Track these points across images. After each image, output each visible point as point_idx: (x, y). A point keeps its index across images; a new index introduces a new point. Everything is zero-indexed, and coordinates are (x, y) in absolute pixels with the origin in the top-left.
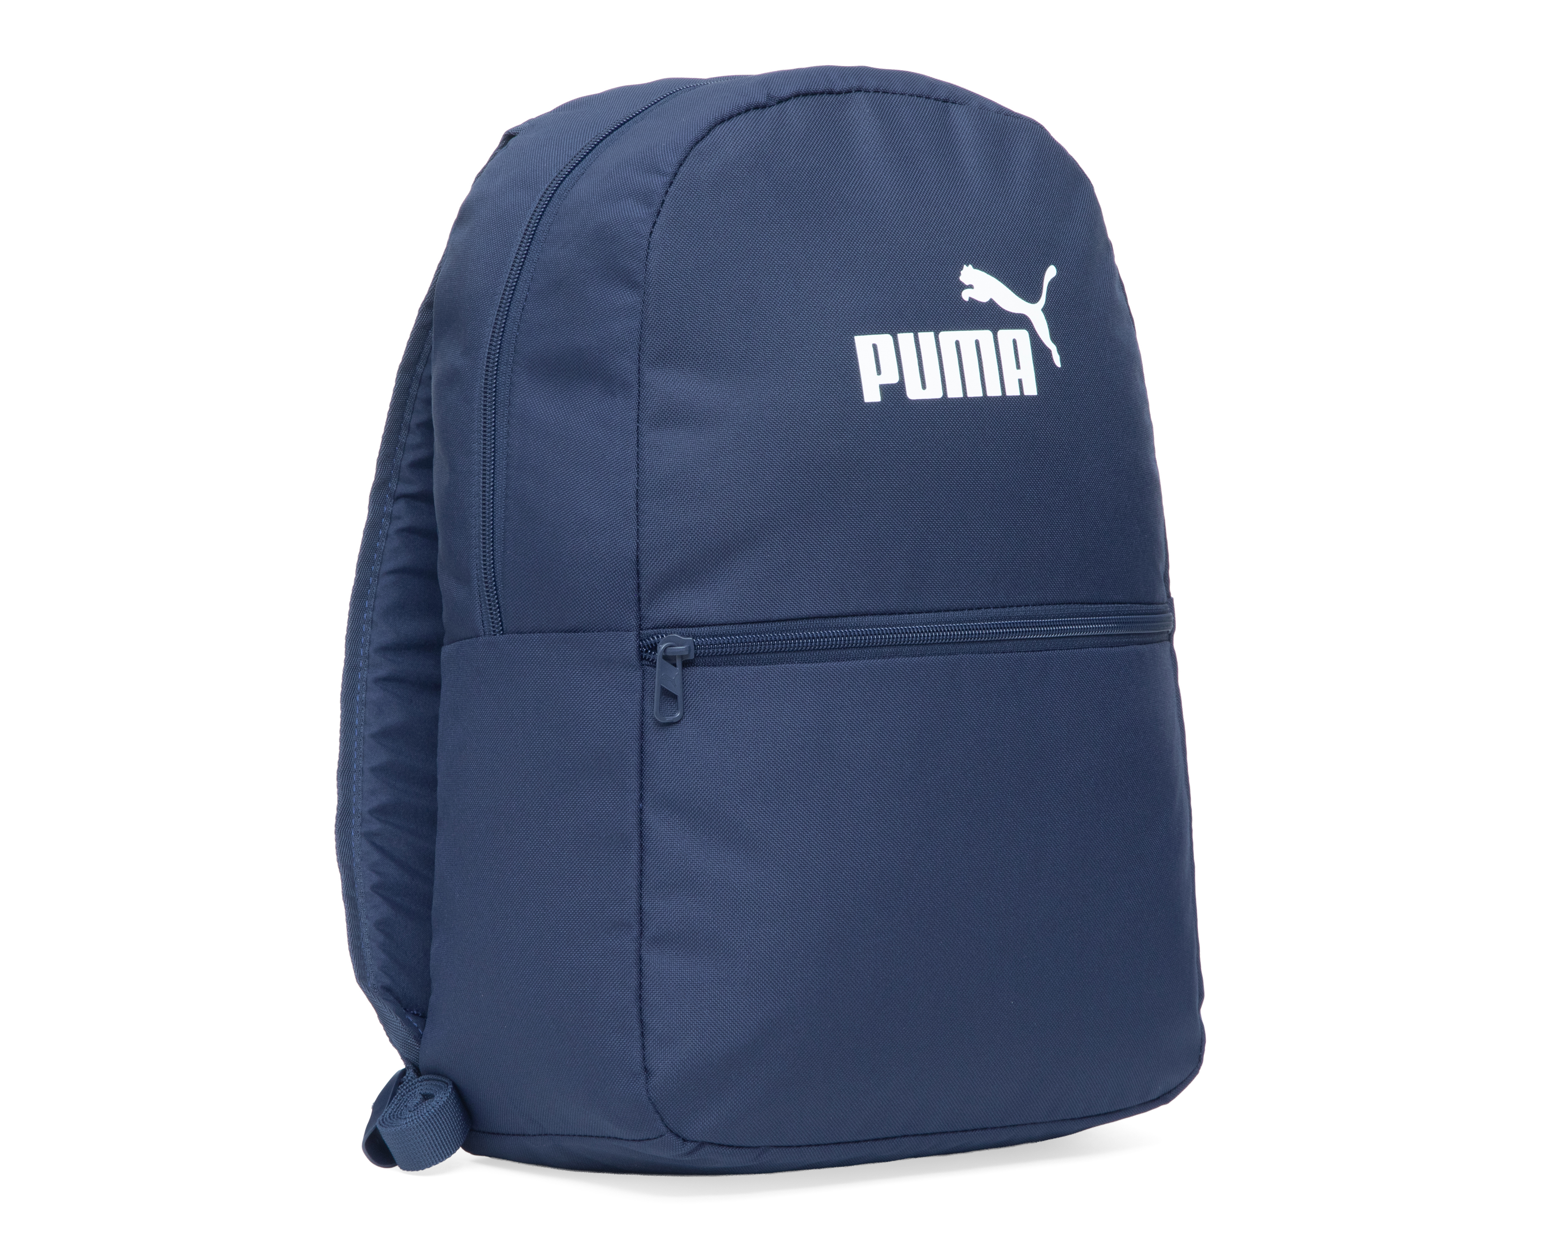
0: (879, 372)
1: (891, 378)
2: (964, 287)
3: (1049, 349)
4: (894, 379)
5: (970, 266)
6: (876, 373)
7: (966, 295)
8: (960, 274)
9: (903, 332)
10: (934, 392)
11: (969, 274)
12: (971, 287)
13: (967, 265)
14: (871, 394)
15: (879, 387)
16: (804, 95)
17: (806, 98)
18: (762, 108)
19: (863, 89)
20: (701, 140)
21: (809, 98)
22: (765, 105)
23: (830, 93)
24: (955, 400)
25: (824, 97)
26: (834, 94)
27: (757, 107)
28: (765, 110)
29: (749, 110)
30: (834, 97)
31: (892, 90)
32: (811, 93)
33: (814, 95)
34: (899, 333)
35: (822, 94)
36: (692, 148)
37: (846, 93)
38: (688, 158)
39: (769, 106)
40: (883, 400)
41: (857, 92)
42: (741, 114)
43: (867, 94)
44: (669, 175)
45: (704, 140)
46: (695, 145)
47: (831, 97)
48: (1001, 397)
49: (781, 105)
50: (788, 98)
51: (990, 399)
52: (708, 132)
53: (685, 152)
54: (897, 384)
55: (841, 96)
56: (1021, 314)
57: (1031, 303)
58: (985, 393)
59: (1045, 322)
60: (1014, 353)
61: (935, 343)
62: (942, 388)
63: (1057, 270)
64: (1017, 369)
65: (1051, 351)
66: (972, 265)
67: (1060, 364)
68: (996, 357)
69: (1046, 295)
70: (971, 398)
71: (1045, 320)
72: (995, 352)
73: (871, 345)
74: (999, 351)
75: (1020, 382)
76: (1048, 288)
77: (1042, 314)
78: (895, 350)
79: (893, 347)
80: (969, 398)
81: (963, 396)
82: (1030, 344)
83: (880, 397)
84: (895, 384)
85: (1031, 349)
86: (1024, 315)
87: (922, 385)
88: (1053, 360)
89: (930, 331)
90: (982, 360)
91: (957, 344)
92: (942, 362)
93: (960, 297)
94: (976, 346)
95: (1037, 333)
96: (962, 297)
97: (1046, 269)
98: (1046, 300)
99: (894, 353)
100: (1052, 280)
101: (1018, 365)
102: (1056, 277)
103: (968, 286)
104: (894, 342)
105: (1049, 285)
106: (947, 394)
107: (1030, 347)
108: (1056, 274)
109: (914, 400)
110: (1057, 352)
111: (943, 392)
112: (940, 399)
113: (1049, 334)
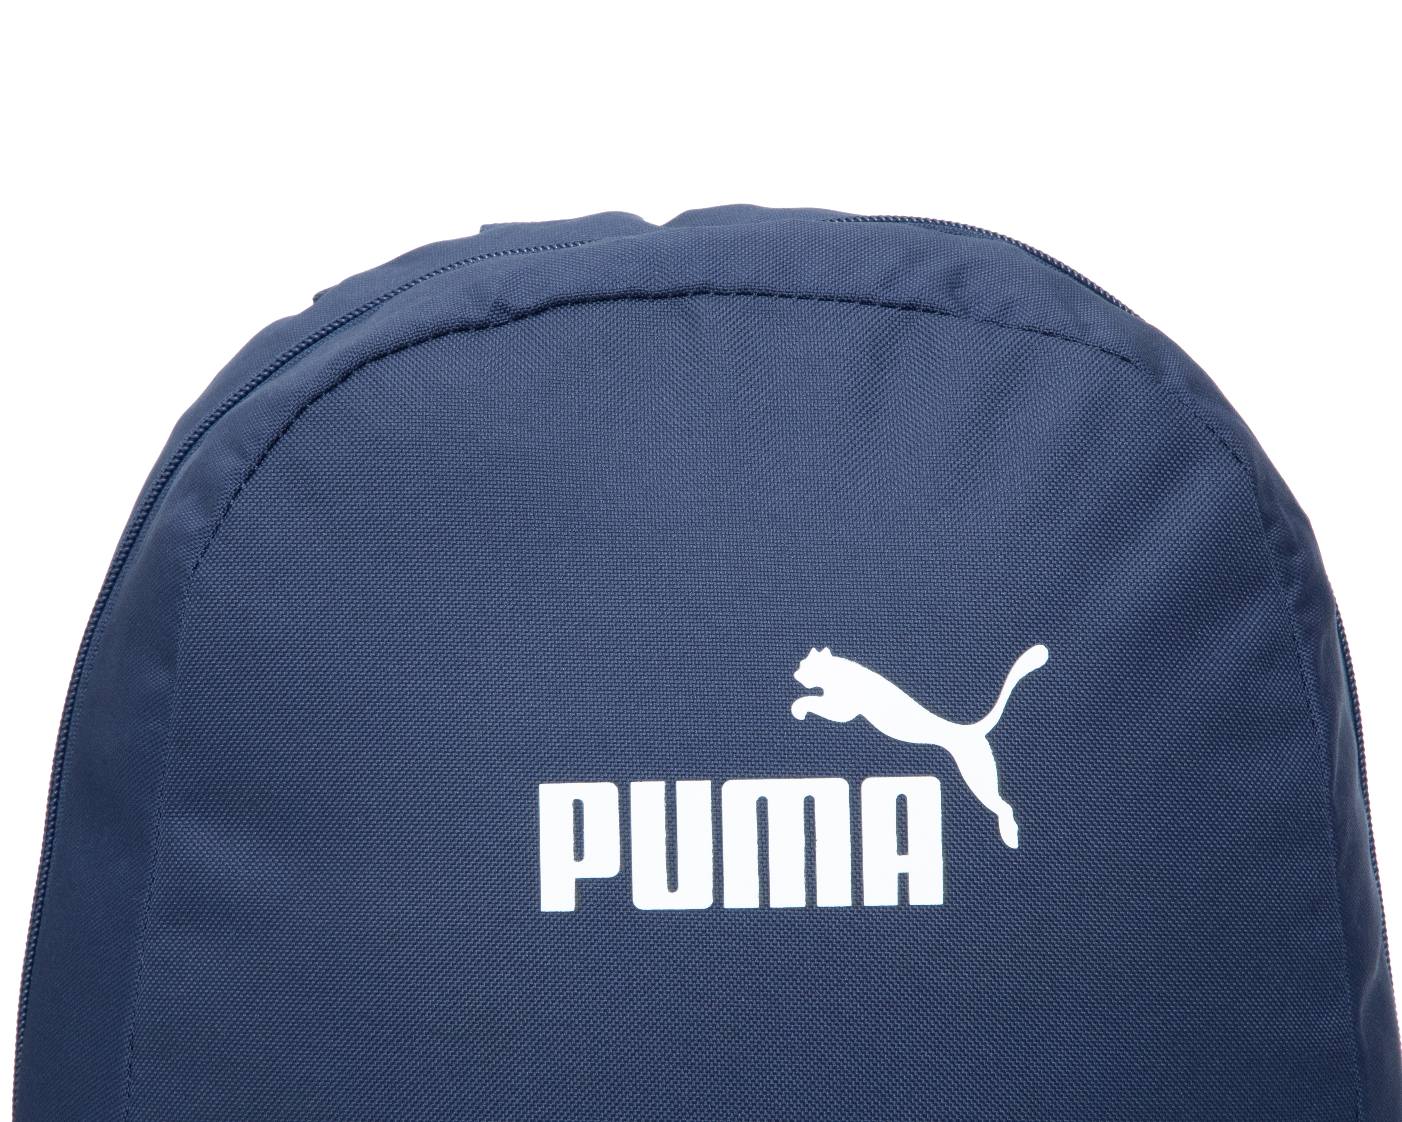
0: (579, 853)
1: (602, 864)
2: (802, 691)
3: (993, 813)
4: (611, 869)
5: (827, 651)
6: (573, 857)
7: (800, 709)
8: (797, 667)
9: (642, 779)
10: (693, 894)
11: (818, 667)
12: (818, 692)
13: (820, 649)
14: (557, 895)
15: (574, 884)
16: (577, 303)
17: (580, 309)
18: (477, 329)
19: (713, 289)
20: (326, 393)
21: (585, 309)
22: (485, 323)
23: (639, 296)
24: (738, 913)
25: (623, 303)
26: (647, 298)
27: (463, 328)
28: (485, 334)
29: (445, 334)
30: (644, 304)
31: (783, 288)
32: (595, 298)
33: (601, 301)
34: (635, 779)
35: (619, 298)
36: (304, 409)
37: (674, 296)
38: (294, 427)
39: (495, 326)
40: (579, 909)
41: (699, 294)
42: (424, 341)
43: (721, 298)
44: (251, 460)
45: (333, 392)
46: (311, 403)
47: (637, 304)
48: (849, 908)
49: (522, 324)
50: (538, 311)
51: (823, 911)
52: (346, 376)
53: (289, 416)
54: (615, 878)
55: (662, 301)
56: (929, 745)
57: (963, 722)
58: (812, 899)
59: (992, 758)
60: (897, 823)
61: (710, 801)
62: (714, 889)
63: (1049, 654)
64: (899, 854)
65: (997, 817)
66: (830, 648)
67: (1017, 841)
68: (851, 830)
69: (1006, 707)
70: (777, 909)
71: (994, 753)
72: (849, 821)
73: (571, 802)
74: (861, 818)
75: (903, 879)
76: (1015, 690)
77: (988, 743)
78: (620, 813)
79: (618, 807)
80: (772, 909)
81: (760, 905)
82: (942, 805)
83: (574, 904)
84: (610, 879)
85: (940, 815)
86: (936, 746)
87: (668, 880)
88: (998, 833)
89: (704, 779)
90: (815, 837)
91: (762, 805)
92: (721, 838)
93: (787, 712)
94: (805, 809)
95: (963, 781)
96: (790, 712)
97: (1022, 653)
98: (1003, 714)
99: (618, 818)
100: (1029, 674)
101: (903, 848)
102: (1043, 667)
103: (811, 689)
104: (619, 797)
105: (1019, 685)
106: (723, 900)
107: (940, 811)
108: (1043, 663)
109: (646, 911)
110: (1012, 818)
111: (714, 897)
112: (706, 911)
113: (999, 783)
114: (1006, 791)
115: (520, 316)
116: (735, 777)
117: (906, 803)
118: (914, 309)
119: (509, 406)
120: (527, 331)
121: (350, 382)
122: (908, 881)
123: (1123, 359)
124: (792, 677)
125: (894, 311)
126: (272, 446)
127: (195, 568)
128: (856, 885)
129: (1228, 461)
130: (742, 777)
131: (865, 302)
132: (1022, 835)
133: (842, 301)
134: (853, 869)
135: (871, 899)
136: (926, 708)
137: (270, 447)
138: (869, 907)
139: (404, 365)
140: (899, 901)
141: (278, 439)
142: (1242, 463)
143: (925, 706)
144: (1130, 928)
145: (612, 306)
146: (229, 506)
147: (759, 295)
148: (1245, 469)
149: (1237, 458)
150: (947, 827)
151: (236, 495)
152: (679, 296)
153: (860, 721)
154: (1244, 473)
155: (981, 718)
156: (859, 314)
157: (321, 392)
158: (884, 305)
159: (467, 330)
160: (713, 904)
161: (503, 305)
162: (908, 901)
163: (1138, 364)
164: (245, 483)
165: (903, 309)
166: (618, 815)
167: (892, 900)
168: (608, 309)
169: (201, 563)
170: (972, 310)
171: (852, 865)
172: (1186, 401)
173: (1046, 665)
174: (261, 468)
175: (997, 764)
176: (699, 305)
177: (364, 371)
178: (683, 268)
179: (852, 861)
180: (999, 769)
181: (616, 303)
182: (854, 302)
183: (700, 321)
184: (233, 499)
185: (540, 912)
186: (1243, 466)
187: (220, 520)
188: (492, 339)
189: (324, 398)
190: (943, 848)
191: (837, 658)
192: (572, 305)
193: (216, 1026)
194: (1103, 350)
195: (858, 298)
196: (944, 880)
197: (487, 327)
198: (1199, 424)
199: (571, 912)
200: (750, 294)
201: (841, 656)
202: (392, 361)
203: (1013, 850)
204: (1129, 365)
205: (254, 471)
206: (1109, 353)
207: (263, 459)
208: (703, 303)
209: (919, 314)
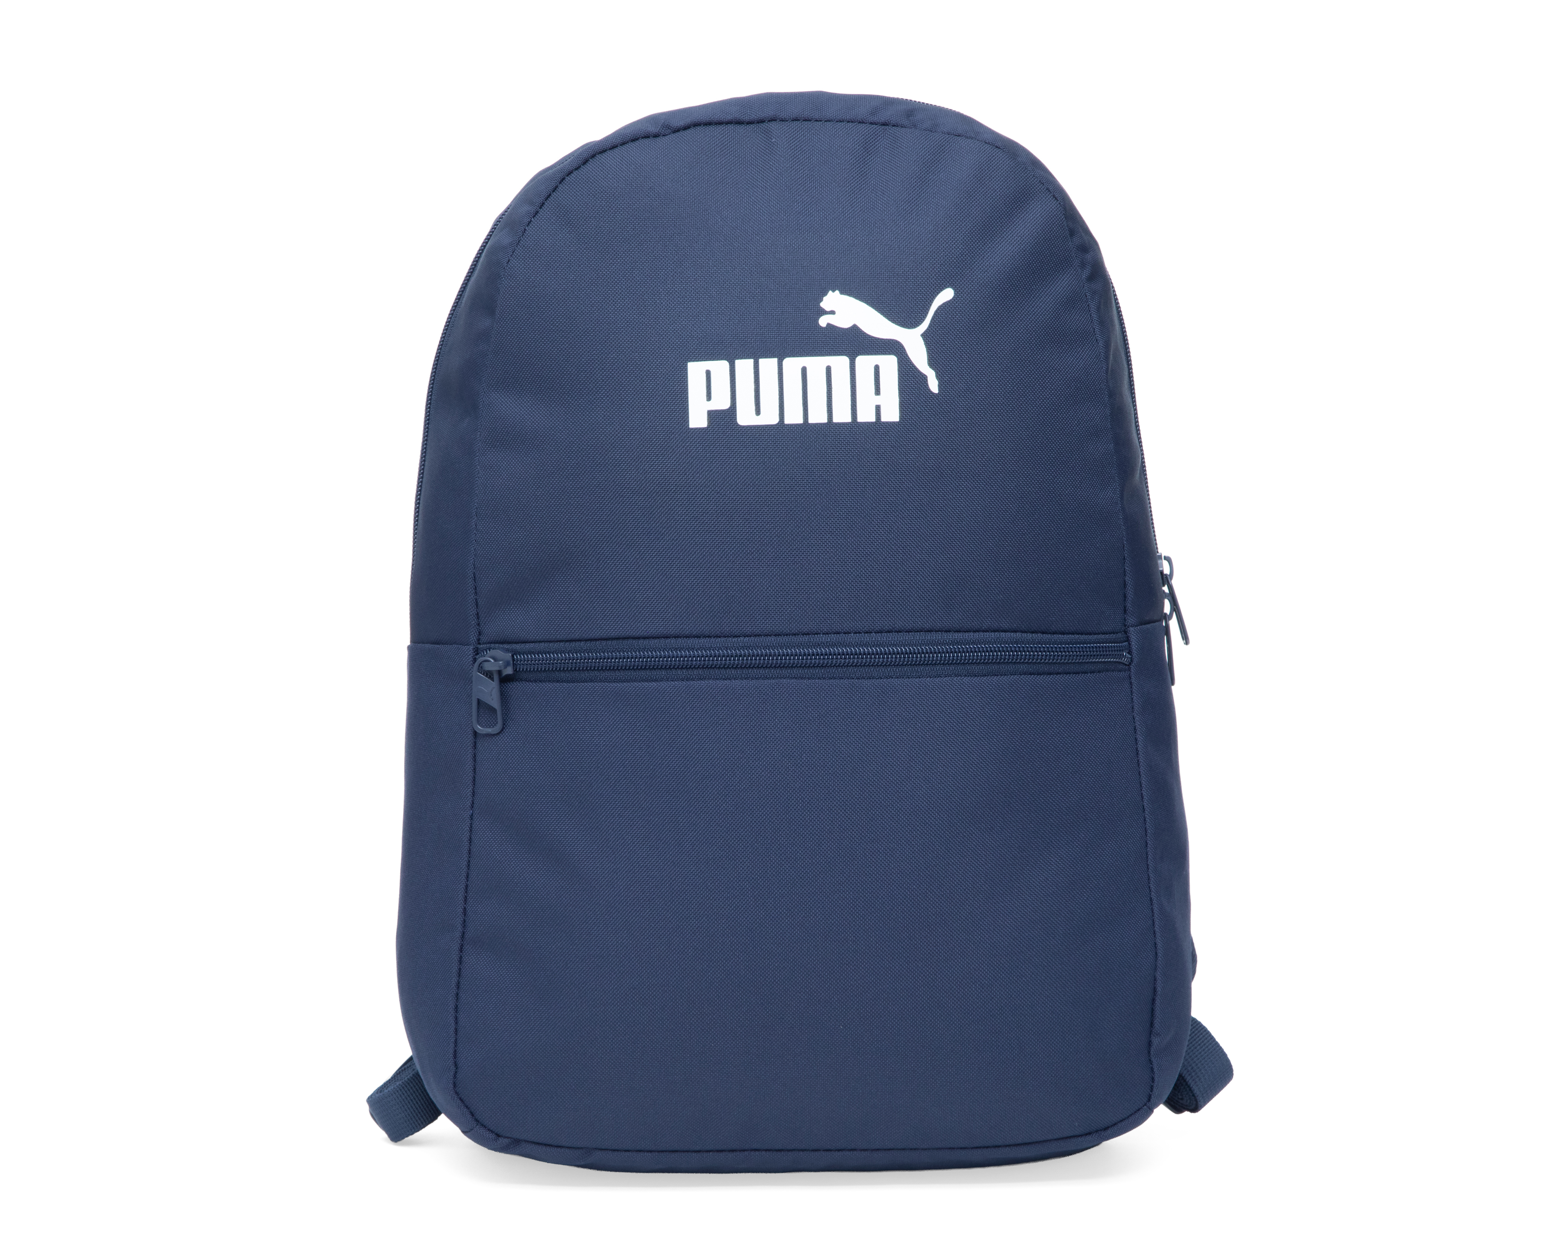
0: (709, 397)
1: (721, 402)
2: (824, 312)
3: (925, 375)
4: (725, 405)
5: (837, 292)
6: (706, 399)
7: (823, 321)
8: (822, 300)
9: (741, 358)
10: (769, 417)
11: (833, 300)
12: (832, 312)
13: (833, 291)
14: (698, 419)
15: (706, 413)
16: (706, 125)
17: (708, 128)
18: (654, 137)
19: (779, 118)
20: (575, 170)
21: (711, 128)
22: (658, 134)
23: (739, 122)
24: (792, 426)
25: (730, 126)
26: (743, 124)
27: (647, 137)
28: (658, 139)
29: (637, 139)
30: (742, 127)
31: (817, 117)
32: (716, 122)
33: (719, 124)
34: (738, 359)
35: (729, 123)
36: (564, 179)
37: (758, 122)
38: (559, 188)
39: (664, 135)
40: (710, 426)
41: (771, 121)
42: (626, 143)
43: (783, 123)
44: (536, 206)
45: (579, 170)
46: (567, 176)
47: (738, 127)
48: (850, 423)
49: (677, 134)
50: (686, 128)
51: (837, 424)
52: (585, 162)
53: (556, 183)
54: (728, 409)
55: (752, 125)
56: (891, 340)
57: (909, 328)
58: (830, 418)
59: (924, 346)
60: (875, 379)
61: (777, 369)
62: (780, 414)
63: (955, 293)
64: (876, 395)
65: (927, 377)
66: (839, 291)
67: (938, 389)
68: (851, 383)
69: (931, 320)
70: (812, 424)
71: (925, 344)
72: (849, 378)
73: (705, 371)
74: (855, 377)
75: (878, 408)
76: (936, 312)
77: (922, 338)
78: (730, 376)
79: (729, 373)
80: (810, 424)
81: (804, 422)
82: (898, 370)
83: (707, 423)
84: (725, 410)
85: (897, 375)
86: (894, 340)
87: (756, 410)
88: (928, 385)
89: (774, 358)
90: (831, 386)
91: (804, 371)
92: (783, 388)
93: (816, 323)
94: (826, 372)
95: (909, 358)
96: (818, 323)
97: (939, 292)
98: (930, 324)
99: (729, 379)
100: (944, 303)
101: (878, 392)
102: (951, 300)
103: (829, 312)
104: (730, 368)
105: (938, 309)
106: (784, 420)
107: (897, 373)
108: (951, 298)
109: (744, 426)
110: (935, 377)
111: (780, 418)
112: (775, 425)
113: (928, 359)
114: (932, 363)
115: (677, 130)
116: (790, 356)
117: (879, 369)
118: (888, 125)
119: (671, 174)
120: (680, 137)
121: (588, 164)
122: (880, 409)
123: (997, 147)
124: (819, 306)
125: (876, 126)
126: (547, 198)
127: (507, 263)
128: (853, 411)
129: (1051, 199)
130: (794, 356)
131: (861, 122)
132: (940, 386)
133: (848, 122)
134: (852, 403)
135: (861, 419)
136: (889, 320)
137: (547, 199)
138: (860, 423)
139: (616, 155)
140: (876, 419)
141: (550, 195)
142: (1058, 200)
143: (889, 319)
144: (998, 436)
145: (725, 127)
146: (525, 230)
147: (804, 120)
148: (1060, 204)
149: (1056, 198)
150: (901, 381)
151: (529, 224)
152: (761, 122)
153: (855, 328)
154: (1059, 205)
155: (918, 326)
156: (858, 128)
157: (573, 170)
158: (871, 123)
159: (649, 137)
160: (779, 422)
161: (667, 125)
162: (880, 419)
163: (1004, 150)
164: (533, 218)
165: (881, 125)
166: (729, 377)
167: (872, 419)
168: (723, 129)
169: (511, 259)
170: (918, 126)
171: (851, 401)
172: (1029, 168)
173: (953, 299)
174: (541, 210)
175: (927, 350)
176: (771, 126)
177: (595, 159)
178: (763, 109)
179: (851, 399)
180: (928, 353)
181: (727, 126)
182: (855, 122)
183: (772, 134)
184: (527, 226)
185: (689, 428)
186: (1058, 202)
187: (520, 237)
188: (661, 141)
189: (574, 173)
190: (899, 392)
191: (843, 296)
192: (704, 126)
193: (520, 498)
194: (986, 143)
195: (857, 120)
196: (899, 409)
197: (659, 136)
198: (1036, 180)
199: (705, 428)
200: (799, 120)
201: (845, 295)
202: (609, 153)
203: (935, 394)
204: (999, 150)
205: (538, 212)
206: (989, 144)
207: (542, 205)
208: (773, 125)
209: (890, 128)
